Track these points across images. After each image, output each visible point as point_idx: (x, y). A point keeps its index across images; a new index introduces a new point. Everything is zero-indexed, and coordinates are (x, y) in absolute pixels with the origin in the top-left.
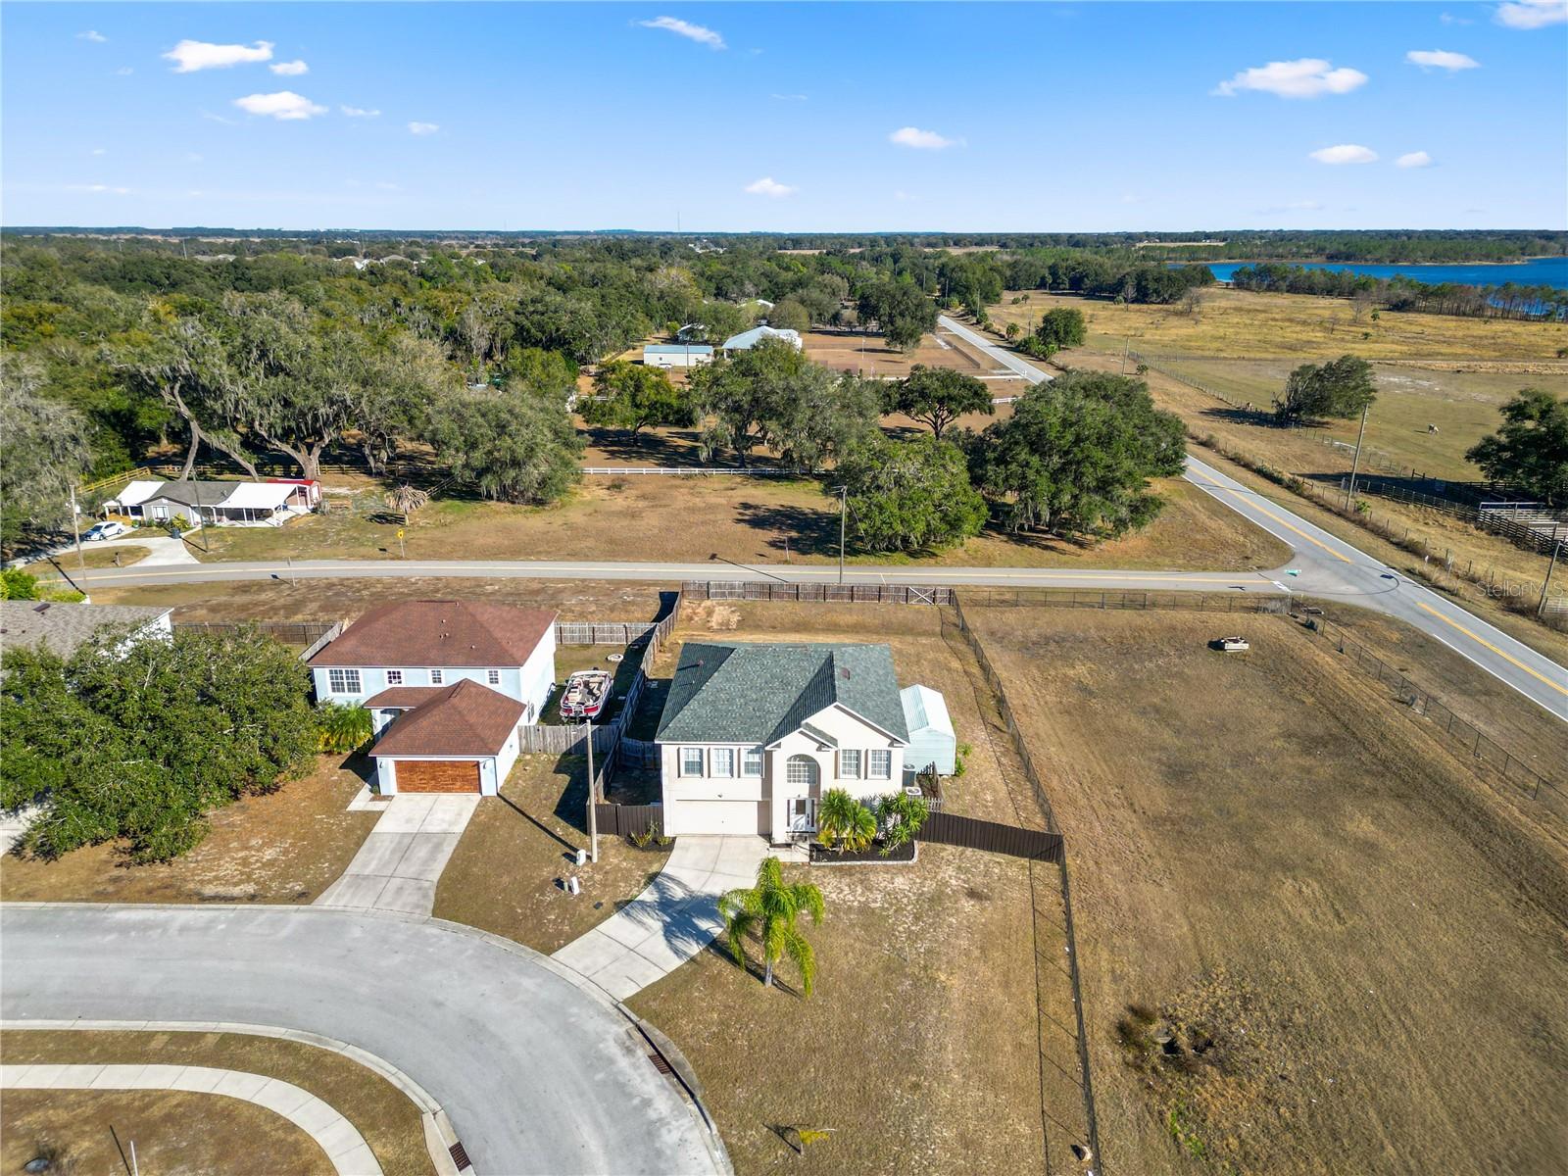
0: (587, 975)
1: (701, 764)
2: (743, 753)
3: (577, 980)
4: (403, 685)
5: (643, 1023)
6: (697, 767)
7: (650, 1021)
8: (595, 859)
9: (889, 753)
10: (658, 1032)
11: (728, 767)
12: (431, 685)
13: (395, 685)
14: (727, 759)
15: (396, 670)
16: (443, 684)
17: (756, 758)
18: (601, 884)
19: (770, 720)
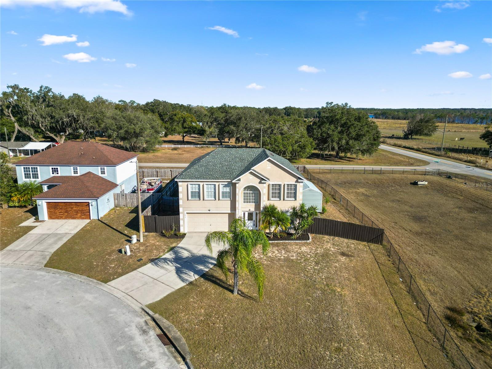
0: (126, 292)
1: (199, 192)
2: (221, 186)
3: (119, 295)
4: (59, 175)
5: (157, 316)
6: (197, 195)
7: (161, 314)
8: (142, 240)
9: (296, 186)
10: (165, 320)
11: (213, 193)
12: (73, 175)
13: (55, 175)
14: (213, 190)
15: (56, 167)
16: (79, 175)
17: (227, 190)
18: (143, 251)
19: (235, 172)
